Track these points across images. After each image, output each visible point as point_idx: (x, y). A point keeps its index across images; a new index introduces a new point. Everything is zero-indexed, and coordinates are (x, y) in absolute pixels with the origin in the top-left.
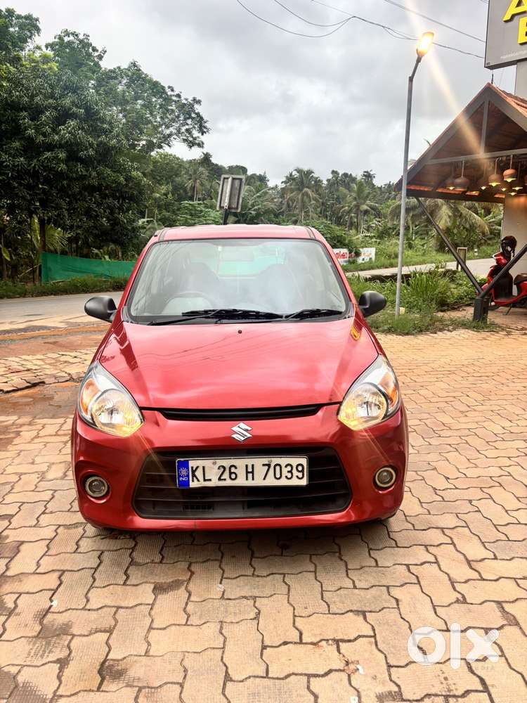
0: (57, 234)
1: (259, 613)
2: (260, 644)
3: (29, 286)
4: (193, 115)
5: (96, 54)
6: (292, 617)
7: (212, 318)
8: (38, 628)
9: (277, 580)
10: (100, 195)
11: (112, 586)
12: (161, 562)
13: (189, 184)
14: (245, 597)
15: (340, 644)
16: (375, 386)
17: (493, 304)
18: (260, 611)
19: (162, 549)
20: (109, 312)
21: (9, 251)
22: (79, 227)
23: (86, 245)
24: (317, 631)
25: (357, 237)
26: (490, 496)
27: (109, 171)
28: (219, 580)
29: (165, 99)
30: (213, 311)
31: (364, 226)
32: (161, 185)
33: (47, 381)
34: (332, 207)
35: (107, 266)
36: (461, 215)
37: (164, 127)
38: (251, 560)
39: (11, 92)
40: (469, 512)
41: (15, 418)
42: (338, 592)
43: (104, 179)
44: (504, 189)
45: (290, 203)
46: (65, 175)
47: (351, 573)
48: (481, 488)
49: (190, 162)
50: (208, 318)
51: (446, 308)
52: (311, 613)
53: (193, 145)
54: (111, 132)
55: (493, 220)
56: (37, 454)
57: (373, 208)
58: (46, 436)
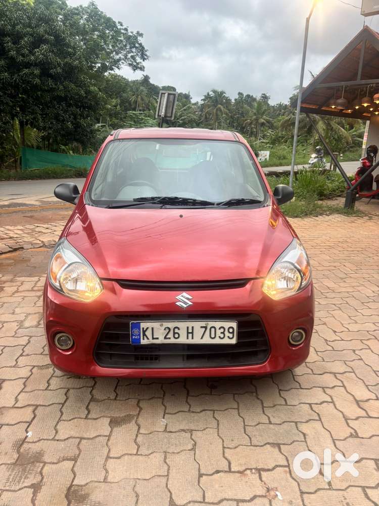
0: (33, 134)
1: (195, 444)
2: (197, 473)
3: (13, 172)
4: (137, 45)
6: (222, 449)
7: (158, 204)
8: (16, 456)
9: (208, 415)
10: (66, 104)
11: (76, 420)
12: (115, 399)
13: (133, 99)
14: (183, 430)
15: (262, 472)
16: (293, 264)
18: (196, 443)
19: (116, 387)
20: (74, 196)
22: (50, 128)
23: (55, 143)
24: (243, 461)
25: (256, 142)
26: (369, 347)
27: (73, 86)
28: (162, 415)
29: (116, 32)
30: (159, 198)
31: (261, 135)
32: (112, 99)
33: (25, 246)
34: (238, 120)
35: (73, 159)
36: (332, 129)
37: (114, 53)
38: (187, 397)
40: (354, 360)
42: (257, 426)
43: (69, 91)
44: (371, 109)
45: (208, 115)
46: (39, 87)
47: (267, 411)
48: (361, 340)
49: (134, 82)
50: (155, 203)
51: (323, 197)
52: (237, 445)
53: (136, 69)
54: (74, 55)
55: (355, 133)
56: (17, 305)
57: (268, 122)
58: (24, 291)
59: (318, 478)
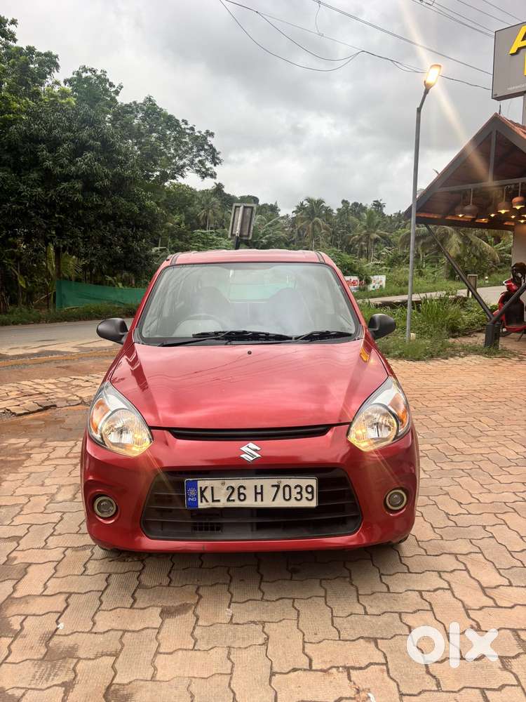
0: (72, 262)
2: (269, 671)
3: (44, 313)
4: (206, 147)
5: (113, 89)
6: (301, 644)
7: (222, 339)
8: (44, 651)
9: (286, 604)
10: (114, 224)
11: (118, 610)
12: (169, 585)
13: (202, 214)
14: (254, 622)
15: (351, 671)
16: (386, 407)
17: (504, 330)
18: (268, 637)
19: (170, 572)
20: (121, 334)
21: (25, 279)
22: (93, 255)
23: (99, 273)
24: (327, 658)
25: (367, 265)
26: (505, 522)
27: (123, 201)
28: (228, 605)
29: (179, 132)
30: (223, 332)
31: (374, 254)
32: (174, 214)
33: (58, 404)
34: (342, 237)
35: (121, 293)
36: (471, 244)
37: (177, 158)
38: (260, 584)
39: (30, 125)
40: (483, 538)
41: (26, 440)
42: (349, 618)
43: (118, 208)
44: (513, 217)
45: (301, 232)
46: (81, 205)
47: (362, 599)
48: (495, 514)
49: (203, 192)
50: (218, 339)
51: (457, 334)
52: (321, 639)
53: (206, 176)
54: (126, 163)
55: (504, 248)
56: (47, 476)
57: (384, 237)
58: (56, 458)
59: (423, 678)
